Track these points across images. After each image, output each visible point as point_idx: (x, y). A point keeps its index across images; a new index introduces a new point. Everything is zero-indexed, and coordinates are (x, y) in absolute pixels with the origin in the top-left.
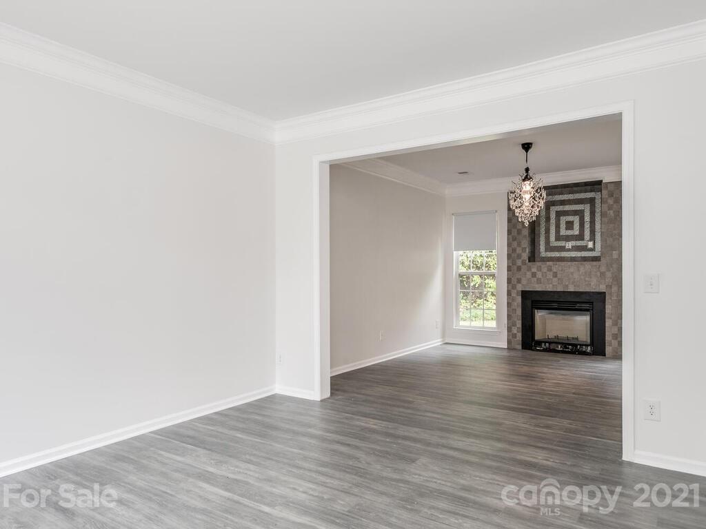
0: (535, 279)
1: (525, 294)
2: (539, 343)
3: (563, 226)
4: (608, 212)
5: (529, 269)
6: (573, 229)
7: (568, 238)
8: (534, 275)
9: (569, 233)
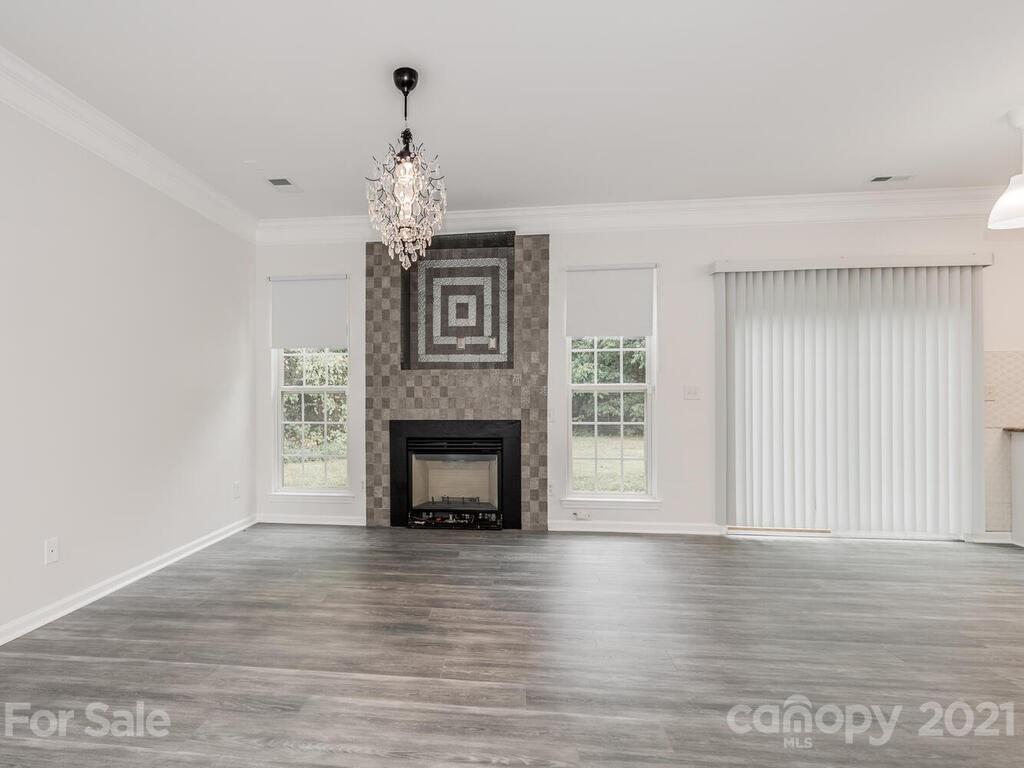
0: (412, 400)
1: (395, 427)
2: (418, 512)
3: (452, 311)
4: (524, 285)
5: (403, 382)
6: (467, 317)
7: (461, 332)
8: (410, 392)
9: (462, 323)
